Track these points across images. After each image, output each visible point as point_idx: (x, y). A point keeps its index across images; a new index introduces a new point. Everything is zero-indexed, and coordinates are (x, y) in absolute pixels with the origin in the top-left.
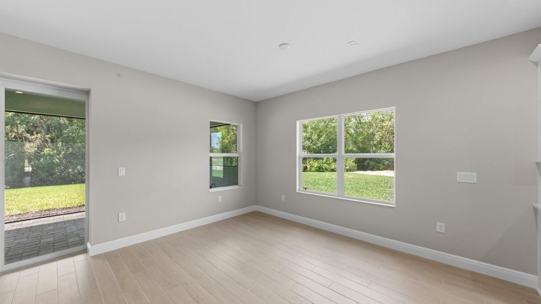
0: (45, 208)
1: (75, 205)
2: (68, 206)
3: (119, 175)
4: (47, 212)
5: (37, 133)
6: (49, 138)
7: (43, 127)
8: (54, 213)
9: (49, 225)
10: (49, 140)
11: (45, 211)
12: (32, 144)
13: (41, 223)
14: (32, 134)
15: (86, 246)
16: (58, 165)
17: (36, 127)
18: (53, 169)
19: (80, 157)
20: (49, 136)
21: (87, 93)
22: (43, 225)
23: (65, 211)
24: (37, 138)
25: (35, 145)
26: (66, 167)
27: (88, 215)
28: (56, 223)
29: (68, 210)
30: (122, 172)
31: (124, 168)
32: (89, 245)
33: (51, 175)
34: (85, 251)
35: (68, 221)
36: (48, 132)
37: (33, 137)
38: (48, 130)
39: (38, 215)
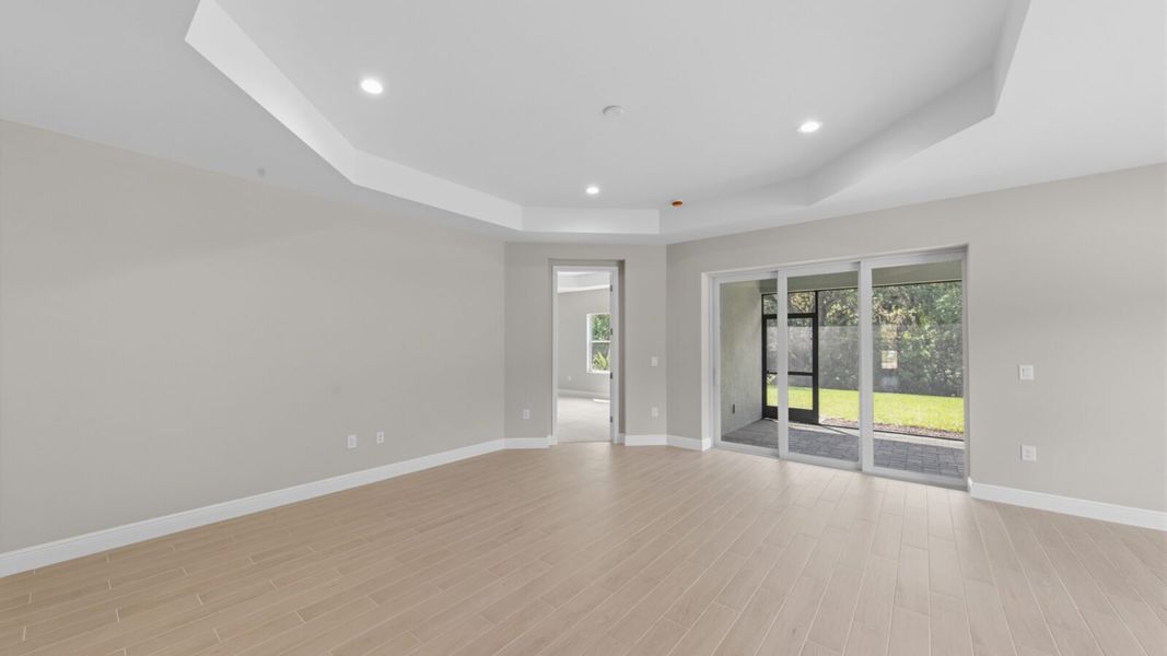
0: (910, 423)
1: (955, 429)
2: (943, 428)
3: (1022, 377)
4: (913, 430)
5: (897, 308)
6: (913, 314)
7: (905, 298)
8: (923, 432)
9: (916, 445)
10: (913, 318)
11: (912, 427)
12: (890, 326)
13: (906, 441)
14: (890, 310)
15: (966, 482)
16: (928, 362)
17: (896, 297)
18: (920, 367)
19: (953, 350)
20: (913, 311)
21: (964, 249)
22: (908, 443)
23: (939, 434)
24: (896, 315)
25: (895, 327)
26: (942, 366)
27: (968, 446)
28: (926, 446)
29: (943, 434)
30: (1028, 373)
31: (1031, 367)
32: (970, 481)
33: (919, 377)
34: (965, 488)
35: (943, 448)
36: (912, 304)
37: (891, 314)
38: (912, 300)
39: (902, 430)
